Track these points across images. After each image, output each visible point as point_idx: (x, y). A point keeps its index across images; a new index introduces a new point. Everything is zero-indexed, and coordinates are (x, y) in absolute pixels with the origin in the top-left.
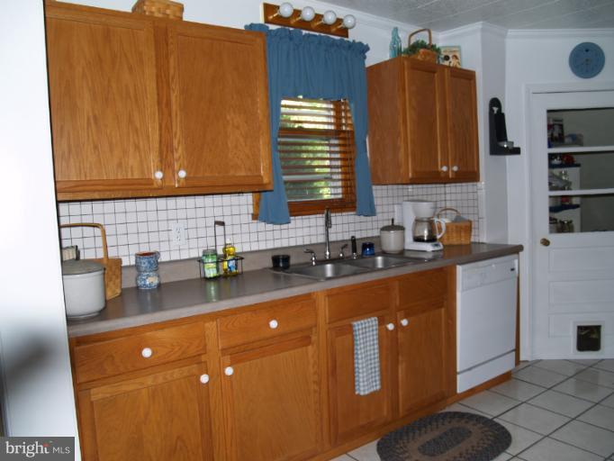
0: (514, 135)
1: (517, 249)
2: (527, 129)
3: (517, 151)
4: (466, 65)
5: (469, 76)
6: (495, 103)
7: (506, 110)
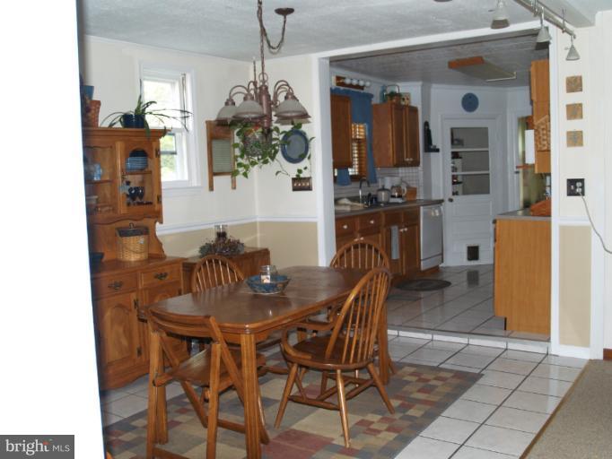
0: (436, 142)
1: (440, 202)
2: (441, 138)
3: (438, 150)
4: (413, 103)
5: (415, 110)
6: (426, 124)
7: (431, 128)
